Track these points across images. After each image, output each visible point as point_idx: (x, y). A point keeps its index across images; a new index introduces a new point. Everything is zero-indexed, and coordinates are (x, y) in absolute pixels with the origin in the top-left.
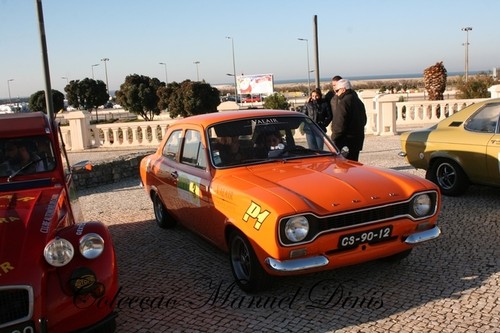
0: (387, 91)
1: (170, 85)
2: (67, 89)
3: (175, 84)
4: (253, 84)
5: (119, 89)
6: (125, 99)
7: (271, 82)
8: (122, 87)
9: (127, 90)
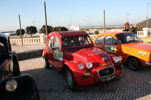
0: (108, 30)
1: (55, 28)
2: (26, 29)
3: (56, 27)
4: (74, 28)
5: (41, 29)
6: (43, 31)
7: (79, 27)
8: (42, 28)
9: (43, 29)
